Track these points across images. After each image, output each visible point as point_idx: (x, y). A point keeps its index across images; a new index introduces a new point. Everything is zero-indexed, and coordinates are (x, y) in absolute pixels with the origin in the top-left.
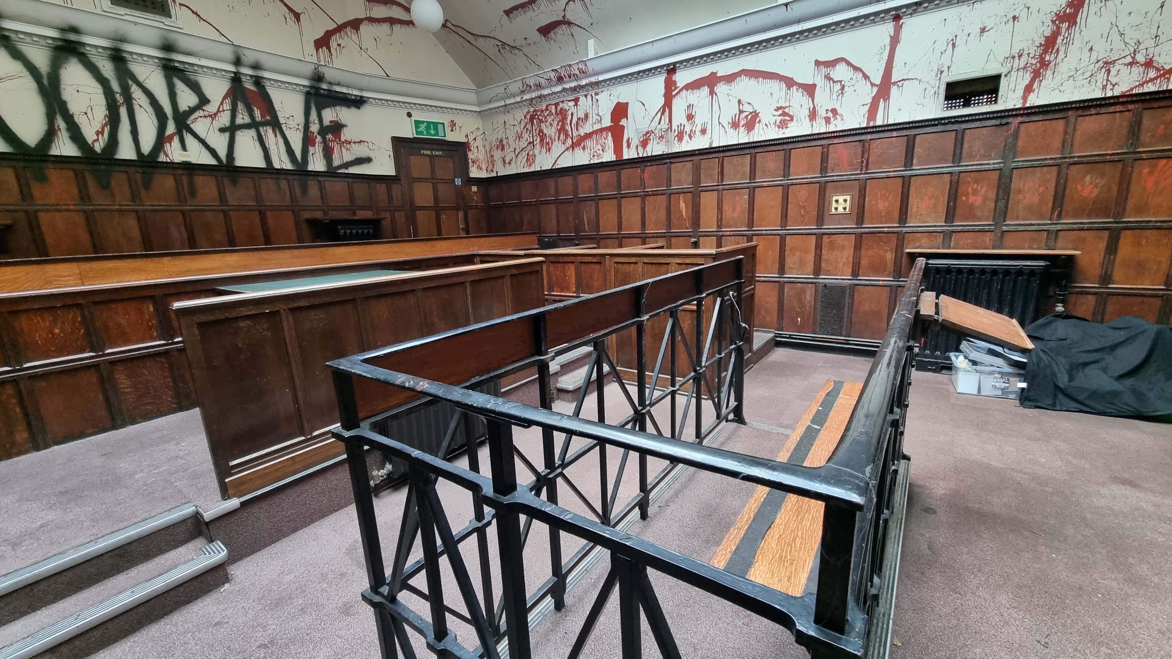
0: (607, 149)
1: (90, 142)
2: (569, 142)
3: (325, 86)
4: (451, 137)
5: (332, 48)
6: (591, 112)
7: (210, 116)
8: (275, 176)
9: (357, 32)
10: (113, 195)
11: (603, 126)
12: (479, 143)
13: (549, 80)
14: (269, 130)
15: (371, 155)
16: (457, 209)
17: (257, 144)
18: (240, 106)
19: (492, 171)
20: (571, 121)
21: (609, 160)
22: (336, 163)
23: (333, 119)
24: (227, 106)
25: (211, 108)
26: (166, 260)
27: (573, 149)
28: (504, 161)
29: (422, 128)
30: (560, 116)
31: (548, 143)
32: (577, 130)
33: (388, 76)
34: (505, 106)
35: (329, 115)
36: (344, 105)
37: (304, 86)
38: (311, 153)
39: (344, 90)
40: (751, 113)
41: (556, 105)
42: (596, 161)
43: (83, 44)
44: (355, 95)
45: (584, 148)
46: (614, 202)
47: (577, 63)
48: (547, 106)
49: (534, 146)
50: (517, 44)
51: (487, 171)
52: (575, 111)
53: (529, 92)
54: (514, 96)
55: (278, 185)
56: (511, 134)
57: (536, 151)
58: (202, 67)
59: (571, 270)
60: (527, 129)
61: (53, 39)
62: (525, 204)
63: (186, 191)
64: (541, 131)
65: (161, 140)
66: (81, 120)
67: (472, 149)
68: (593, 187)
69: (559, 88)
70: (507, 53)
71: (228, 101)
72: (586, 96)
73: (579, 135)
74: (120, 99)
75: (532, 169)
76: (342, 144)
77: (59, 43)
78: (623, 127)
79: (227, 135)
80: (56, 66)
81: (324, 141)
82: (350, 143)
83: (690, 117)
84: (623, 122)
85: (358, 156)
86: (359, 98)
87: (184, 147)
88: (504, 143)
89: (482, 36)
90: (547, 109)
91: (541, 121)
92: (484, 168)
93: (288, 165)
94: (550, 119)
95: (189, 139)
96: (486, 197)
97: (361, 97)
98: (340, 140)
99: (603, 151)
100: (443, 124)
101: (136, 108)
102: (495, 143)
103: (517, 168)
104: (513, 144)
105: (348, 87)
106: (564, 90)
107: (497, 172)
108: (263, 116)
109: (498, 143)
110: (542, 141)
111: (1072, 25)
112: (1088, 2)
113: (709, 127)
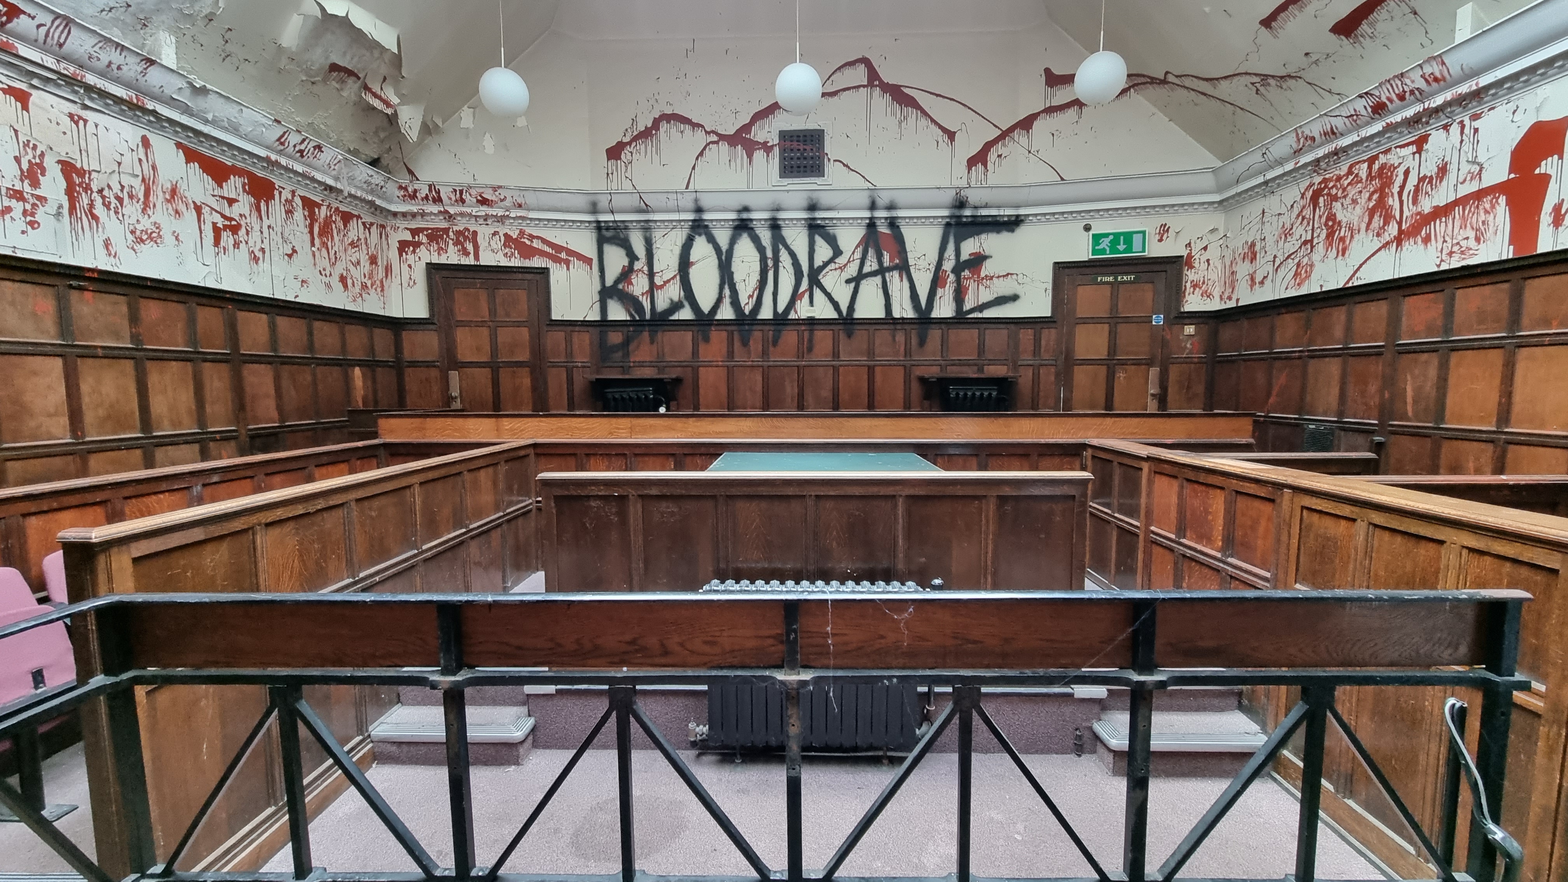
0: (1489, 234)
1: (743, 305)
2: (1393, 230)
3: (968, 212)
4: (1156, 250)
5: (989, 163)
6: (1455, 160)
7: (840, 268)
8: (892, 327)
9: (1028, 132)
10: (749, 352)
11: (1485, 184)
12: (1213, 253)
13: (1354, 117)
14: (896, 274)
15: (1018, 290)
16: (1149, 363)
17: (881, 292)
18: (871, 252)
19: (1230, 298)
20: (1402, 187)
21: (1495, 258)
22: (967, 306)
23: (974, 251)
24: (858, 255)
25: (842, 260)
26: (691, 420)
27: (1399, 244)
28: (1252, 279)
29: (1105, 243)
30: (1377, 183)
31: (1342, 239)
32: (1415, 202)
33: (1062, 179)
34: (1266, 183)
35: (969, 247)
36: (992, 231)
37: (942, 217)
38: (938, 297)
39: (994, 212)
41: (1372, 160)
42: (1456, 263)
43: (751, 220)
44: (1008, 216)
45: (1427, 240)
46: (1496, 357)
47: (1420, 66)
48: (1351, 167)
49: (1312, 247)
50: (1291, 70)
51: (1221, 299)
52: (1411, 163)
53: (1312, 149)
54: (1280, 162)
55: (894, 337)
56: (1272, 231)
57: (1316, 257)
58: (840, 219)
59: (1218, 503)
60: (1303, 218)
61: (733, 220)
62: (1279, 357)
63: (805, 346)
64: (1332, 217)
65: (795, 296)
66: (740, 287)
67: (1196, 265)
68: (1439, 322)
69: (1378, 127)
70: (1273, 92)
71: (860, 249)
72: (1446, 127)
73: (1419, 213)
74: (770, 263)
75: (1304, 291)
76: (980, 280)
77: (736, 223)
78: (1546, 178)
79: (853, 285)
80: (733, 242)
81: (958, 281)
82: (991, 278)
84: (1548, 166)
85: (1000, 294)
86: (1013, 219)
87: (811, 303)
88: (1257, 248)
89: (1226, 78)
90: (1350, 172)
91: (1335, 198)
92: (1216, 293)
93: (910, 314)
94: (1352, 192)
95: (818, 293)
96: (1212, 344)
97: (1018, 216)
98: (978, 277)
99: (1478, 240)
100: (1144, 233)
101: (781, 269)
102: (1240, 250)
103: (1274, 291)
104: (1273, 248)
105: (999, 207)
106: (1389, 128)
107: (1238, 300)
108: (891, 260)
109: (1246, 251)
110: (1330, 235)
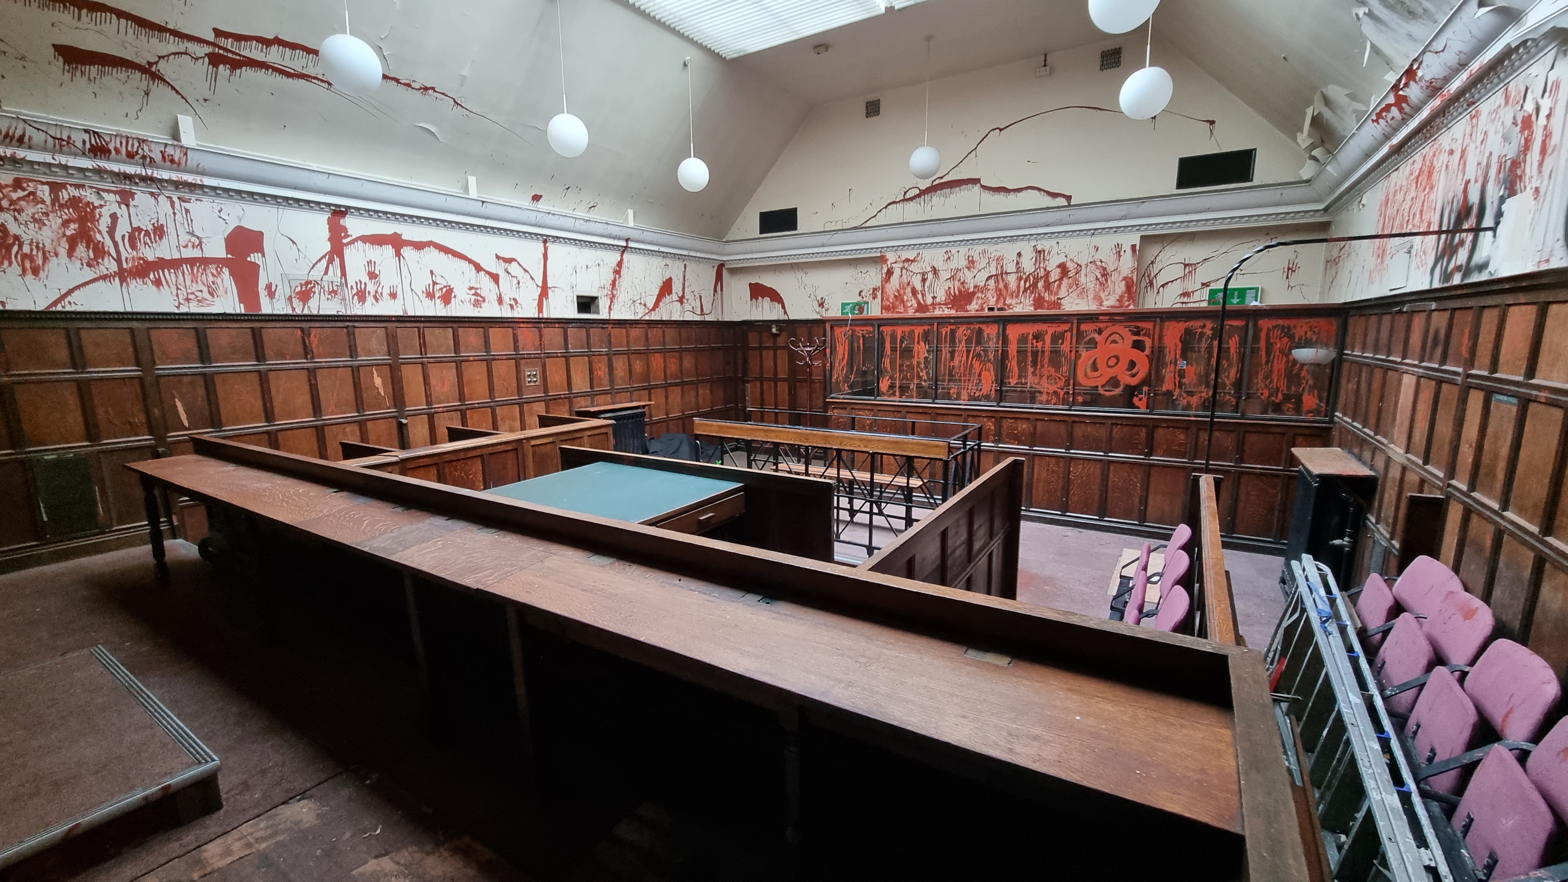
0: (221, 292)
2: (109, 266)
6: (171, 225)
11: (208, 255)
13: (62, 141)
20: (112, 228)
21: (230, 310)
27: (123, 280)
30: (69, 211)
31: (27, 257)
32: (133, 246)
40: (445, 287)
41: (55, 186)
42: (195, 308)
45: (157, 283)
48: (19, 181)
52: (121, 212)
68: (195, 351)
69: (85, 163)
72: (155, 196)
73: (142, 259)
78: (256, 265)
83: (372, 275)
84: (254, 258)
90: (18, 186)
94: (29, 209)
99: (211, 295)
106: (99, 172)
111: (620, 277)
112: (623, 266)
113: (399, 292)
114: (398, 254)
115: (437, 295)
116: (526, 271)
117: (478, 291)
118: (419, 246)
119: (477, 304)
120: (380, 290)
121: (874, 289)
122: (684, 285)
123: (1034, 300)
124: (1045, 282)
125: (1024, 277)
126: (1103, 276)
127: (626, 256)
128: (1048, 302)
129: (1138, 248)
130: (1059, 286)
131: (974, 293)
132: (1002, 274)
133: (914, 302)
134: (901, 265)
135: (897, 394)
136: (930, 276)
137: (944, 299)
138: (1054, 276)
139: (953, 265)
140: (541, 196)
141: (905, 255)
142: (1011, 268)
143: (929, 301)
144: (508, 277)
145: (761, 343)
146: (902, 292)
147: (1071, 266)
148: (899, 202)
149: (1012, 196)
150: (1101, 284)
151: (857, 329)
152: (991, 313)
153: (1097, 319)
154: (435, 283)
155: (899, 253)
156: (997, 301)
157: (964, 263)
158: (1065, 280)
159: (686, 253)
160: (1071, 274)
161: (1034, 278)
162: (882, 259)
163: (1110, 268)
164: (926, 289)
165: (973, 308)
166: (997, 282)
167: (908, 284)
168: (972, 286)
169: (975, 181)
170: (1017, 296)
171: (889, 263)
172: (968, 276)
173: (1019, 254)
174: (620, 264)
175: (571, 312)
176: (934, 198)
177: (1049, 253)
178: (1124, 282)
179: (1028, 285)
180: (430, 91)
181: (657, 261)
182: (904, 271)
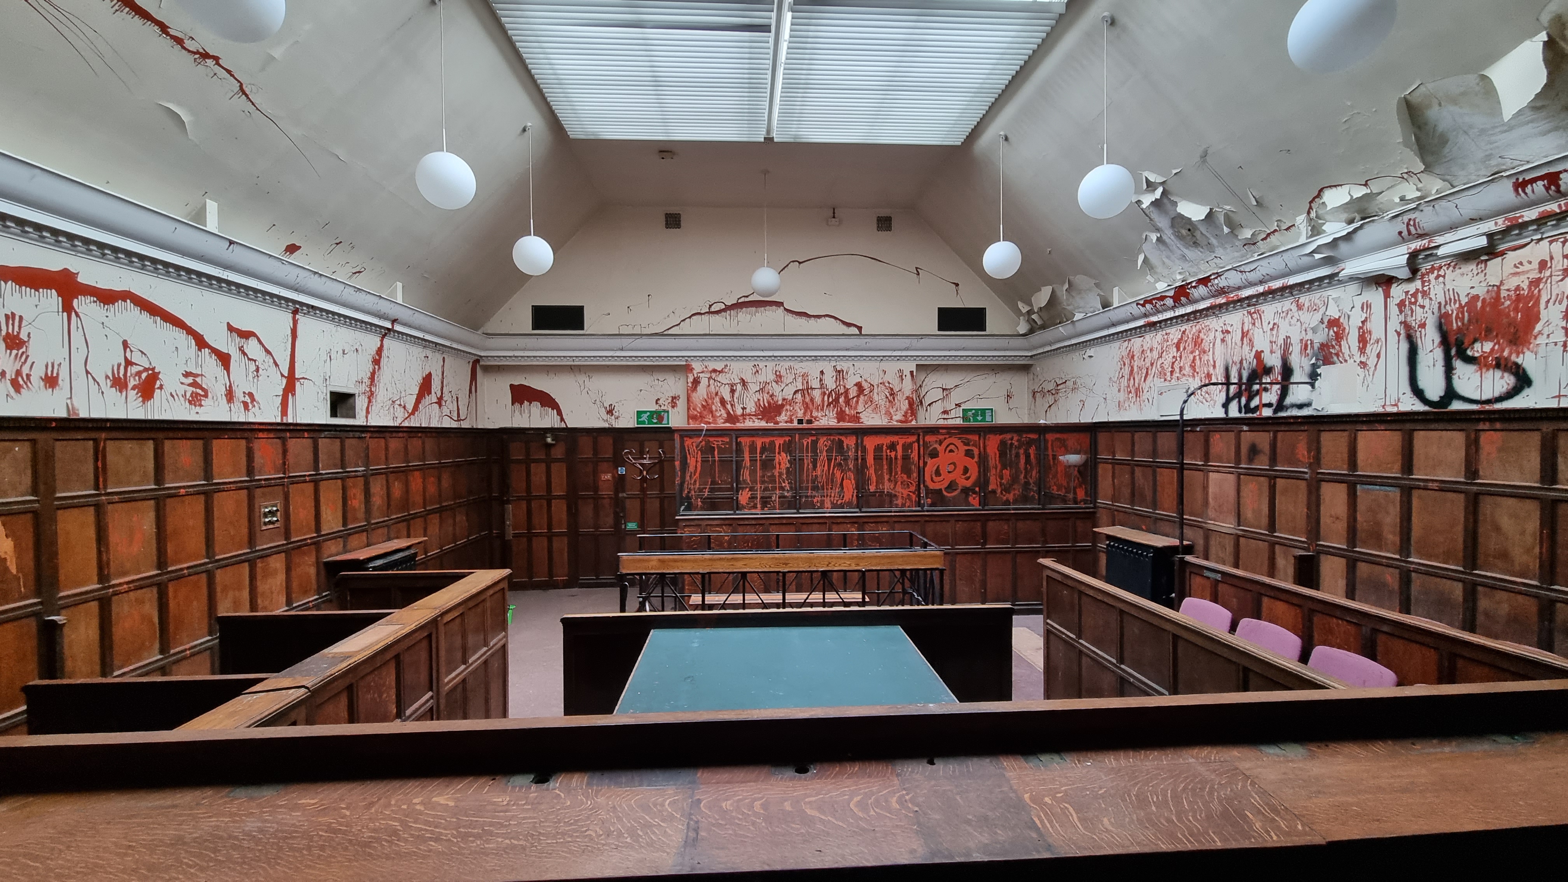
40: (146, 370)
83: (13, 343)
111: (379, 368)
112: (383, 354)
113: (64, 375)
114: (68, 308)
115: (132, 383)
116: (268, 352)
117: (198, 380)
118: (107, 297)
119: (195, 400)
120: (25, 370)
121: (674, 398)
122: (442, 383)
123: (836, 414)
124: (845, 398)
125: (827, 392)
126: (891, 395)
127: (386, 341)
128: (849, 415)
129: (915, 374)
130: (857, 402)
131: (782, 406)
132: (808, 389)
133: (723, 412)
134: (708, 375)
135: (759, 506)
136: (739, 387)
137: (754, 410)
138: (853, 393)
139: (762, 378)
140: (299, 247)
141: (712, 365)
142: (815, 384)
143: (739, 412)
144: (244, 360)
145: (528, 454)
146: (710, 401)
147: (865, 385)
148: (704, 314)
149: (812, 320)
150: (890, 401)
151: (711, 439)
152: (800, 426)
153: (939, 432)
154: (129, 363)
155: (706, 363)
156: (805, 413)
157: (771, 377)
158: (862, 398)
159: (447, 343)
160: (866, 392)
161: (836, 394)
162: (688, 368)
163: (896, 389)
164: (736, 400)
165: (782, 420)
166: (803, 396)
167: (717, 394)
168: (780, 398)
169: (779, 304)
170: (822, 410)
171: (695, 372)
172: (776, 389)
173: (822, 372)
174: (380, 351)
175: (321, 415)
176: (740, 314)
177: (847, 373)
178: (907, 401)
179: (831, 400)
180: (210, 62)
181: (417, 352)
182: (712, 381)
